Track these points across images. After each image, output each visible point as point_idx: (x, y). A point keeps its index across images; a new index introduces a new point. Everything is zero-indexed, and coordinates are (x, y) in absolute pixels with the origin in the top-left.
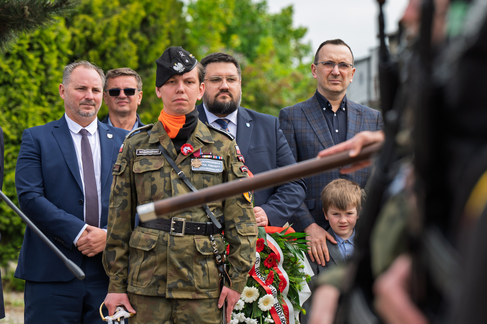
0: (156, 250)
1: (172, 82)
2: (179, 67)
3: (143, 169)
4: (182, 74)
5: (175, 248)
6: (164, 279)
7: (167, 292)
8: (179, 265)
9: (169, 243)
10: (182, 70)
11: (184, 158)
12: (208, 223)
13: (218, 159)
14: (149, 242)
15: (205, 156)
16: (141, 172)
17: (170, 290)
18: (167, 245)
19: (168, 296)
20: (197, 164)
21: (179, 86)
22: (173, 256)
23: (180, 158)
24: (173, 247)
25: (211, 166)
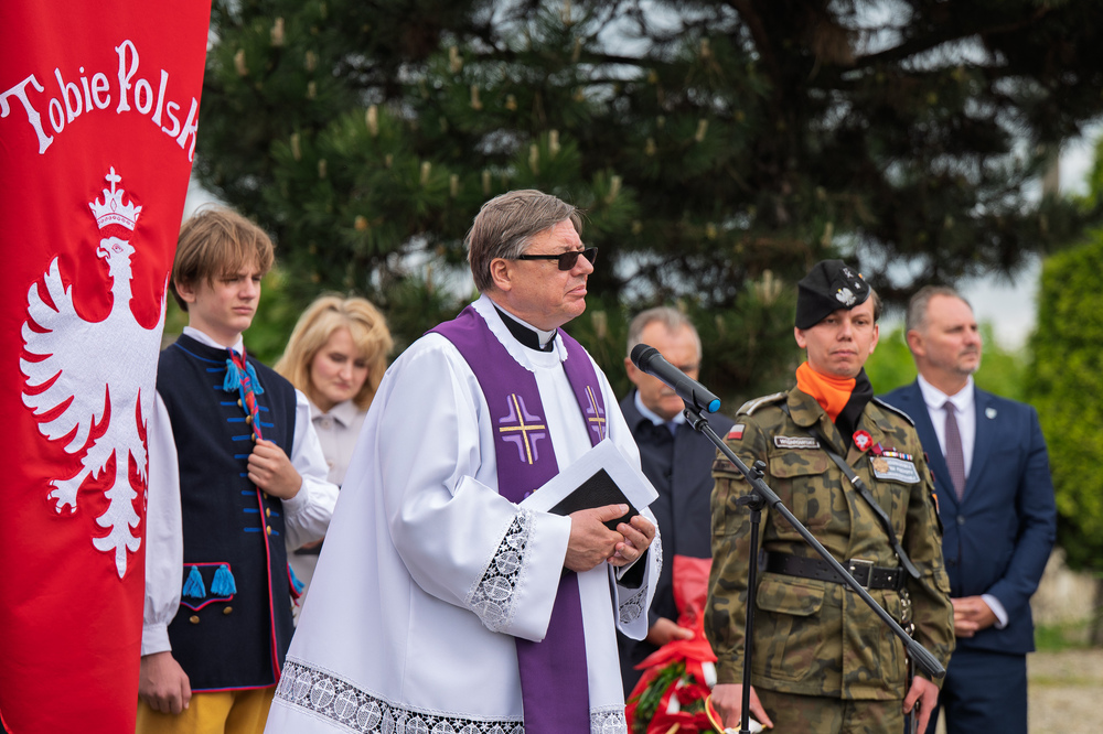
0: (819, 616)
1: (831, 321)
2: (844, 296)
3: (795, 469)
4: (851, 307)
5: (856, 611)
6: (836, 666)
7: (843, 690)
8: (860, 642)
9: (845, 604)
10: (852, 301)
11: (860, 455)
12: (901, 569)
13: (906, 459)
14: (806, 601)
15: (887, 454)
16: (788, 476)
17: (848, 684)
18: (841, 607)
19: (844, 696)
20: (882, 467)
21: (844, 328)
22: (853, 626)
23: (853, 456)
24: (852, 609)
25: (901, 470)
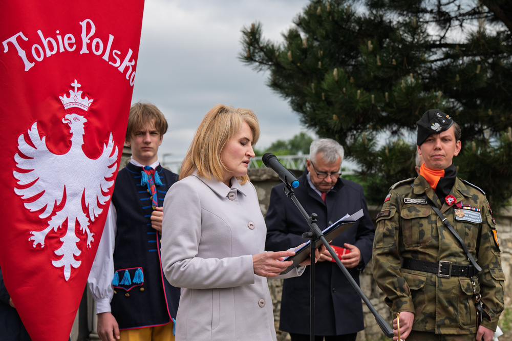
0: (424, 290)
1: (430, 140)
2: (436, 127)
3: (413, 215)
4: (439, 132)
5: (443, 288)
6: (432, 316)
7: (436, 329)
8: (446, 304)
9: (437, 284)
10: (439, 129)
11: (448, 208)
12: (470, 266)
13: (476, 211)
14: (417, 282)
15: (465, 208)
16: (409, 218)
17: (439, 327)
18: (435, 286)
19: (437, 332)
20: (460, 214)
21: (437, 143)
22: (441, 296)
23: (444, 208)
24: (441, 287)
25: (472, 216)
